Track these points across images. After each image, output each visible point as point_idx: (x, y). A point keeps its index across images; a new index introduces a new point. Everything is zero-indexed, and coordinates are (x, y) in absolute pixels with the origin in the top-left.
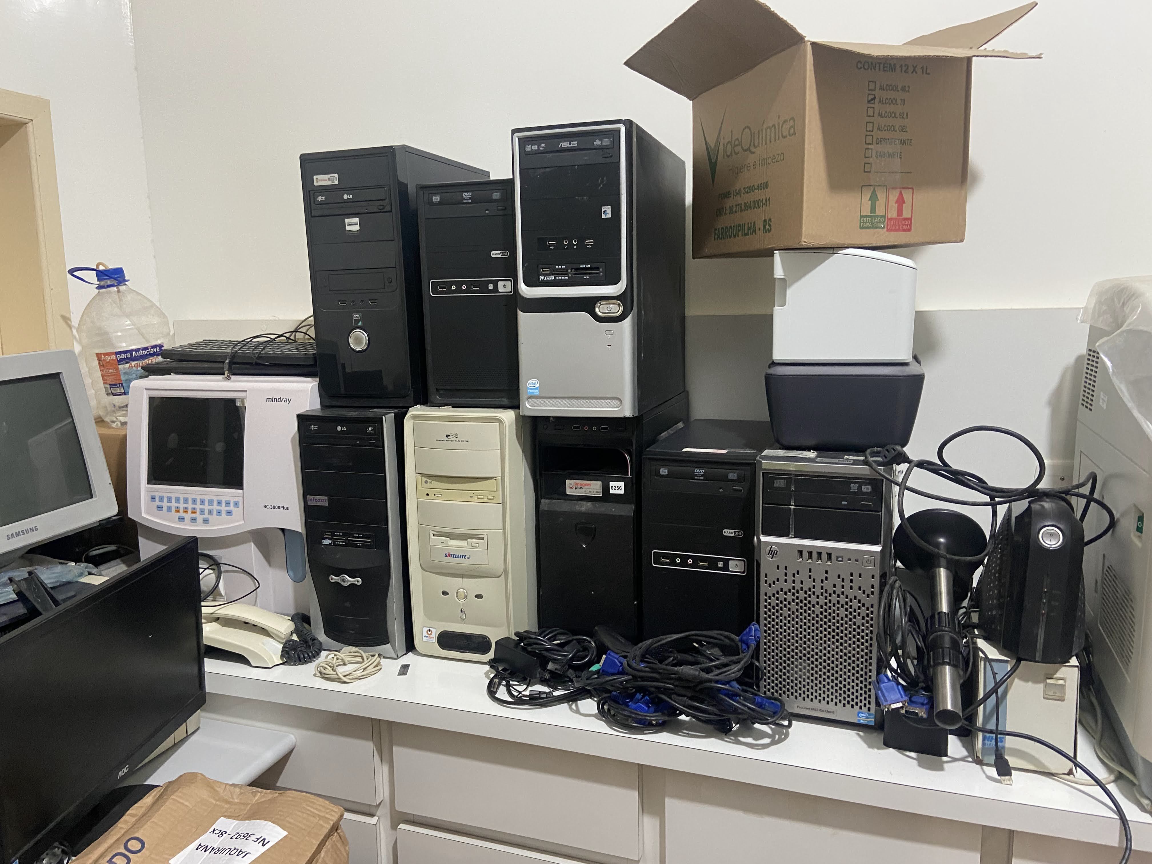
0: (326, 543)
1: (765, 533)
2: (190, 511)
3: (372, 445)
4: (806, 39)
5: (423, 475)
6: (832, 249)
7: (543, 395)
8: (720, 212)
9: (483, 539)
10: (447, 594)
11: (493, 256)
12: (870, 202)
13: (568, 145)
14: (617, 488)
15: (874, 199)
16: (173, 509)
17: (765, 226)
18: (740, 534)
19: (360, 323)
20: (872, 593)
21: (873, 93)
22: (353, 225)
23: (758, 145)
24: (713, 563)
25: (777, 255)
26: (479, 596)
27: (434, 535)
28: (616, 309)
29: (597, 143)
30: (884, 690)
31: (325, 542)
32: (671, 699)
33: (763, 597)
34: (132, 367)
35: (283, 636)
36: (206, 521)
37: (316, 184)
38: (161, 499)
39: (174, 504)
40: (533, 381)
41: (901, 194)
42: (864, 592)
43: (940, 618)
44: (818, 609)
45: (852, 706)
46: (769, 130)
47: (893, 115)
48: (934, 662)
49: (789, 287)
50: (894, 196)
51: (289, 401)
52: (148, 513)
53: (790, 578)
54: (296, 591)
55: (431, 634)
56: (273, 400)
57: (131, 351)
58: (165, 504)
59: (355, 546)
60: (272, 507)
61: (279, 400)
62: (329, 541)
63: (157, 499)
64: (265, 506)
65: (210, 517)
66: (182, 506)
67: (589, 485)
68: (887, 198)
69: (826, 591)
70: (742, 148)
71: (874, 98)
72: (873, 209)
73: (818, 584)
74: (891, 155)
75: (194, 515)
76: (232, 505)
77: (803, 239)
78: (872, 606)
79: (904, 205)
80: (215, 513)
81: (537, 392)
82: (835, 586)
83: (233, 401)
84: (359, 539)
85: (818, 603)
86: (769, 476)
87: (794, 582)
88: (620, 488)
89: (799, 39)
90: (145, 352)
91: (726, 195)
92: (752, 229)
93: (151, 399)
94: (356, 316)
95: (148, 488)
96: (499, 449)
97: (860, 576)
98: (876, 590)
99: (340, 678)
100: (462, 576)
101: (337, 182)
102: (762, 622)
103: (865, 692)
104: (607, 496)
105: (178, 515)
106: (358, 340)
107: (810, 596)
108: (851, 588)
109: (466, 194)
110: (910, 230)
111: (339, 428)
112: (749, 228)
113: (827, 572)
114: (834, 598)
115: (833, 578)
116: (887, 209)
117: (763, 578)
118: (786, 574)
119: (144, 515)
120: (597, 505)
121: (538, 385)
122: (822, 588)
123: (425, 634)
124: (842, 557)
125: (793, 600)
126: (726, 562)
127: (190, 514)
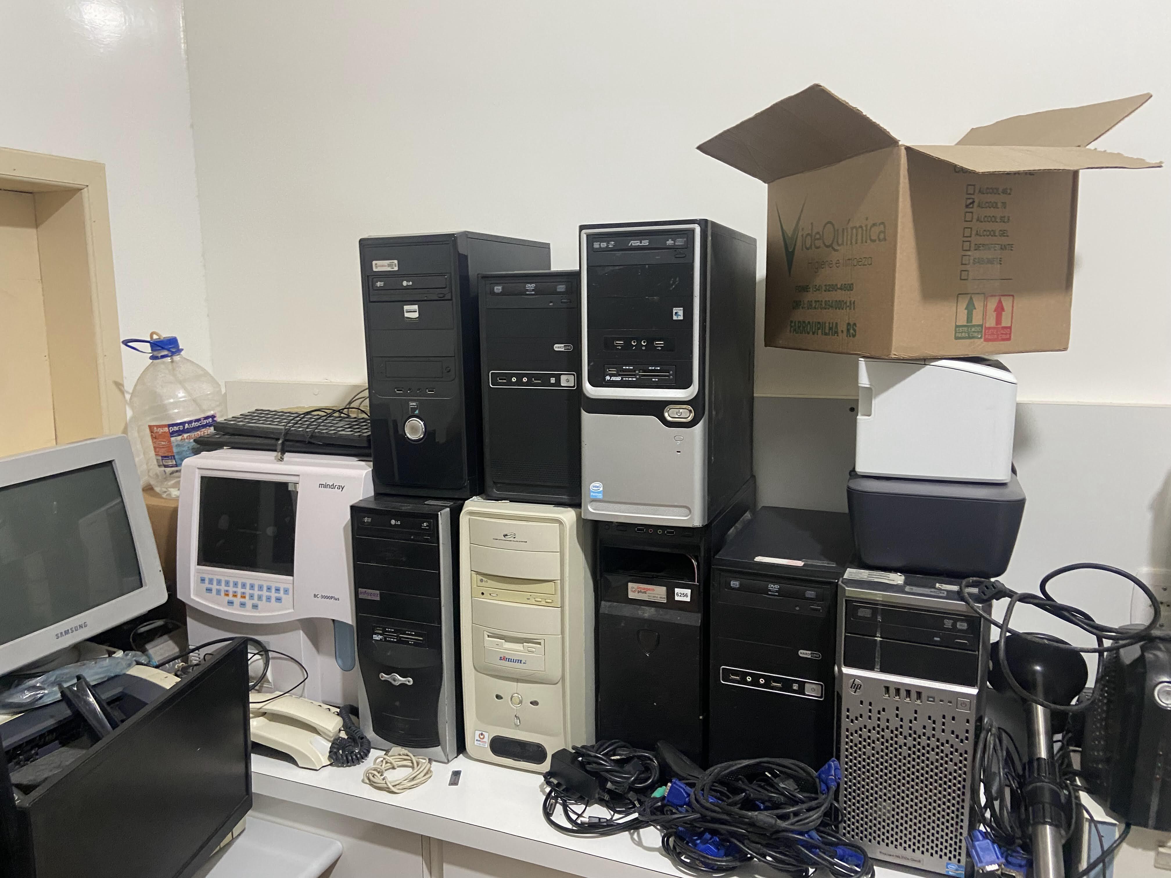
0: (377, 639)
1: (848, 665)
2: (239, 595)
3: (427, 541)
4: (900, 143)
5: (478, 573)
6: (925, 361)
7: (606, 499)
8: (797, 304)
9: (540, 644)
10: (501, 698)
11: (556, 349)
12: (966, 311)
13: (639, 244)
14: (683, 595)
15: (970, 308)
16: (223, 593)
17: (848, 330)
18: (818, 656)
19: (417, 412)
20: (967, 739)
21: (973, 197)
22: (412, 312)
23: (843, 244)
24: (787, 685)
25: (862, 364)
26: (535, 703)
27: (488, 636)
28: (686, 414)
29: (670, 242)
30: (978, 849)
31: (377, 637)
32: (743, 844)
33: (844, 733)
34: (184, 439)
35: (331, 735)
36: (255, 607)
37: (375, 269)
38: (211, 581)
39: (223, 587)
40: (597, 484)
41: (1000, 302)
42: (957, 737)
43: (1039, 765)
44: (905, 751)
45: (941, 857)
46: (854, 230)
47: (993, 219)
48: (1033, 820)
49: (875, 398)
50: (992, 304)
51: (342, 489)
52: (197, 595)
53: (875, 715)
54: (344, 679)
55: (483, 738)
56: (326, 486)
57: (183, 424)
58: (215, 587)
59: (407, 643)
60: (322, 597)
61: (333, 487)
62: (380, 637)
63: (207, 581)
64: (315, 595)
65: (259, 603)
66: (231, 589)
67: (653, 590)
68: (985, 306)
69: (915, 733)
70: (824, 243)
71: (973, 202)
72: (969, 318)
73: (906, 724)
74: (990, 261)
75: (243, 600)
76: (282, 591)
77: (893, 352)
78: (966, 752)
79: (1003, 313)
80: (264, 598)
81: (600, 496)
82: (924, 727)
83: (285, 485)
84: (411, 637)
85: (905, 744)
86: (852, 605)
87: (879, 719)
88: (686, 595)
89: (894, 142)
90: (197, 424)
91: (805, 289)
92: (833, 330)
93: (202, 478)
94: (413, 404)
95: (198, 569)
96: (559, 551)
97: (953, 719)
98: (971, 735)
99: (389, 788)
100: (518, 680)
101: (396, 269)
102: (843, 759)
103: (956, 843)
104: (671, 603)
105: (227, 598)
106: (414, 429)
107: (896, 736)
108: (943, 731)
109: (529, 285)
110: (1009, 339)
111: (393, 522)
112: (830, 329)
113: (916, 712)
114: (924, 741)
115: (923, 720)
116: (984, 317)
117: (844, 713)
118: (870, 711)
119: (192, 597)
120: (661, 612)
121: (601, 489)
122: (910, 728)
123: (477, 738)
124: (934, 698)
125: (878, 740)
126: (802, 685)
127: (239, 599)
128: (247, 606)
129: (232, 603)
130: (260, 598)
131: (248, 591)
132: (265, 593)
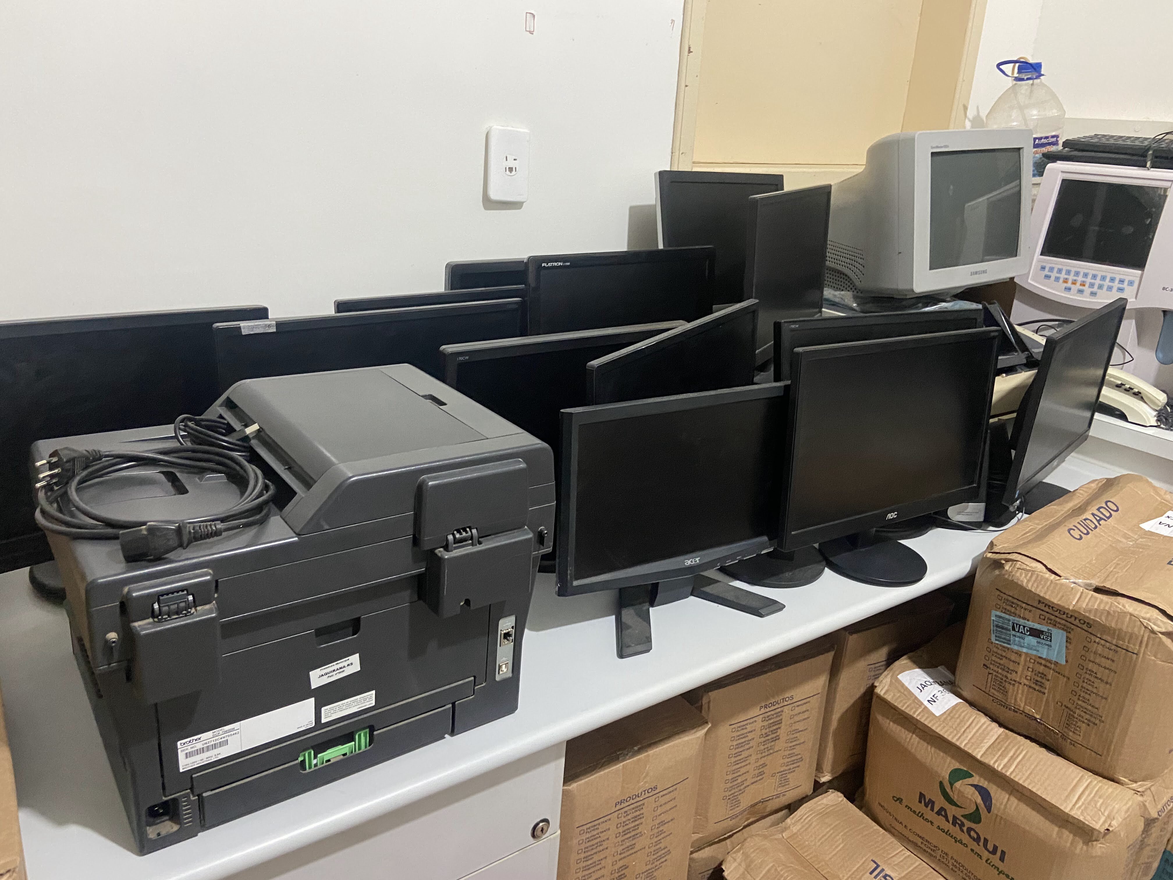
2: (1079, 283)
16: (1061, 280)
36: (1093, 294)
38: (1051, 269)
39: (1063, 276)
52: (1033, 280)
58: (1054, 275)
63: (1047, 269)
64: (1164, 288)
65: (1097, 291)
66: (1071, 278)
75: (1081, 288)
76: (1126, 283)
80: (1105, 288)
83: (1154, 189)
90: (1047, 141)
93: (1063, 181)
95: (1040, 258)
105: (1065, 285)
119: (1030, 281)
127: (1078, 286)
128: (1085, 293)
129: (1070, 289)
130: (1100, 287)
131: (1089, 280)
132: (1107, 283)
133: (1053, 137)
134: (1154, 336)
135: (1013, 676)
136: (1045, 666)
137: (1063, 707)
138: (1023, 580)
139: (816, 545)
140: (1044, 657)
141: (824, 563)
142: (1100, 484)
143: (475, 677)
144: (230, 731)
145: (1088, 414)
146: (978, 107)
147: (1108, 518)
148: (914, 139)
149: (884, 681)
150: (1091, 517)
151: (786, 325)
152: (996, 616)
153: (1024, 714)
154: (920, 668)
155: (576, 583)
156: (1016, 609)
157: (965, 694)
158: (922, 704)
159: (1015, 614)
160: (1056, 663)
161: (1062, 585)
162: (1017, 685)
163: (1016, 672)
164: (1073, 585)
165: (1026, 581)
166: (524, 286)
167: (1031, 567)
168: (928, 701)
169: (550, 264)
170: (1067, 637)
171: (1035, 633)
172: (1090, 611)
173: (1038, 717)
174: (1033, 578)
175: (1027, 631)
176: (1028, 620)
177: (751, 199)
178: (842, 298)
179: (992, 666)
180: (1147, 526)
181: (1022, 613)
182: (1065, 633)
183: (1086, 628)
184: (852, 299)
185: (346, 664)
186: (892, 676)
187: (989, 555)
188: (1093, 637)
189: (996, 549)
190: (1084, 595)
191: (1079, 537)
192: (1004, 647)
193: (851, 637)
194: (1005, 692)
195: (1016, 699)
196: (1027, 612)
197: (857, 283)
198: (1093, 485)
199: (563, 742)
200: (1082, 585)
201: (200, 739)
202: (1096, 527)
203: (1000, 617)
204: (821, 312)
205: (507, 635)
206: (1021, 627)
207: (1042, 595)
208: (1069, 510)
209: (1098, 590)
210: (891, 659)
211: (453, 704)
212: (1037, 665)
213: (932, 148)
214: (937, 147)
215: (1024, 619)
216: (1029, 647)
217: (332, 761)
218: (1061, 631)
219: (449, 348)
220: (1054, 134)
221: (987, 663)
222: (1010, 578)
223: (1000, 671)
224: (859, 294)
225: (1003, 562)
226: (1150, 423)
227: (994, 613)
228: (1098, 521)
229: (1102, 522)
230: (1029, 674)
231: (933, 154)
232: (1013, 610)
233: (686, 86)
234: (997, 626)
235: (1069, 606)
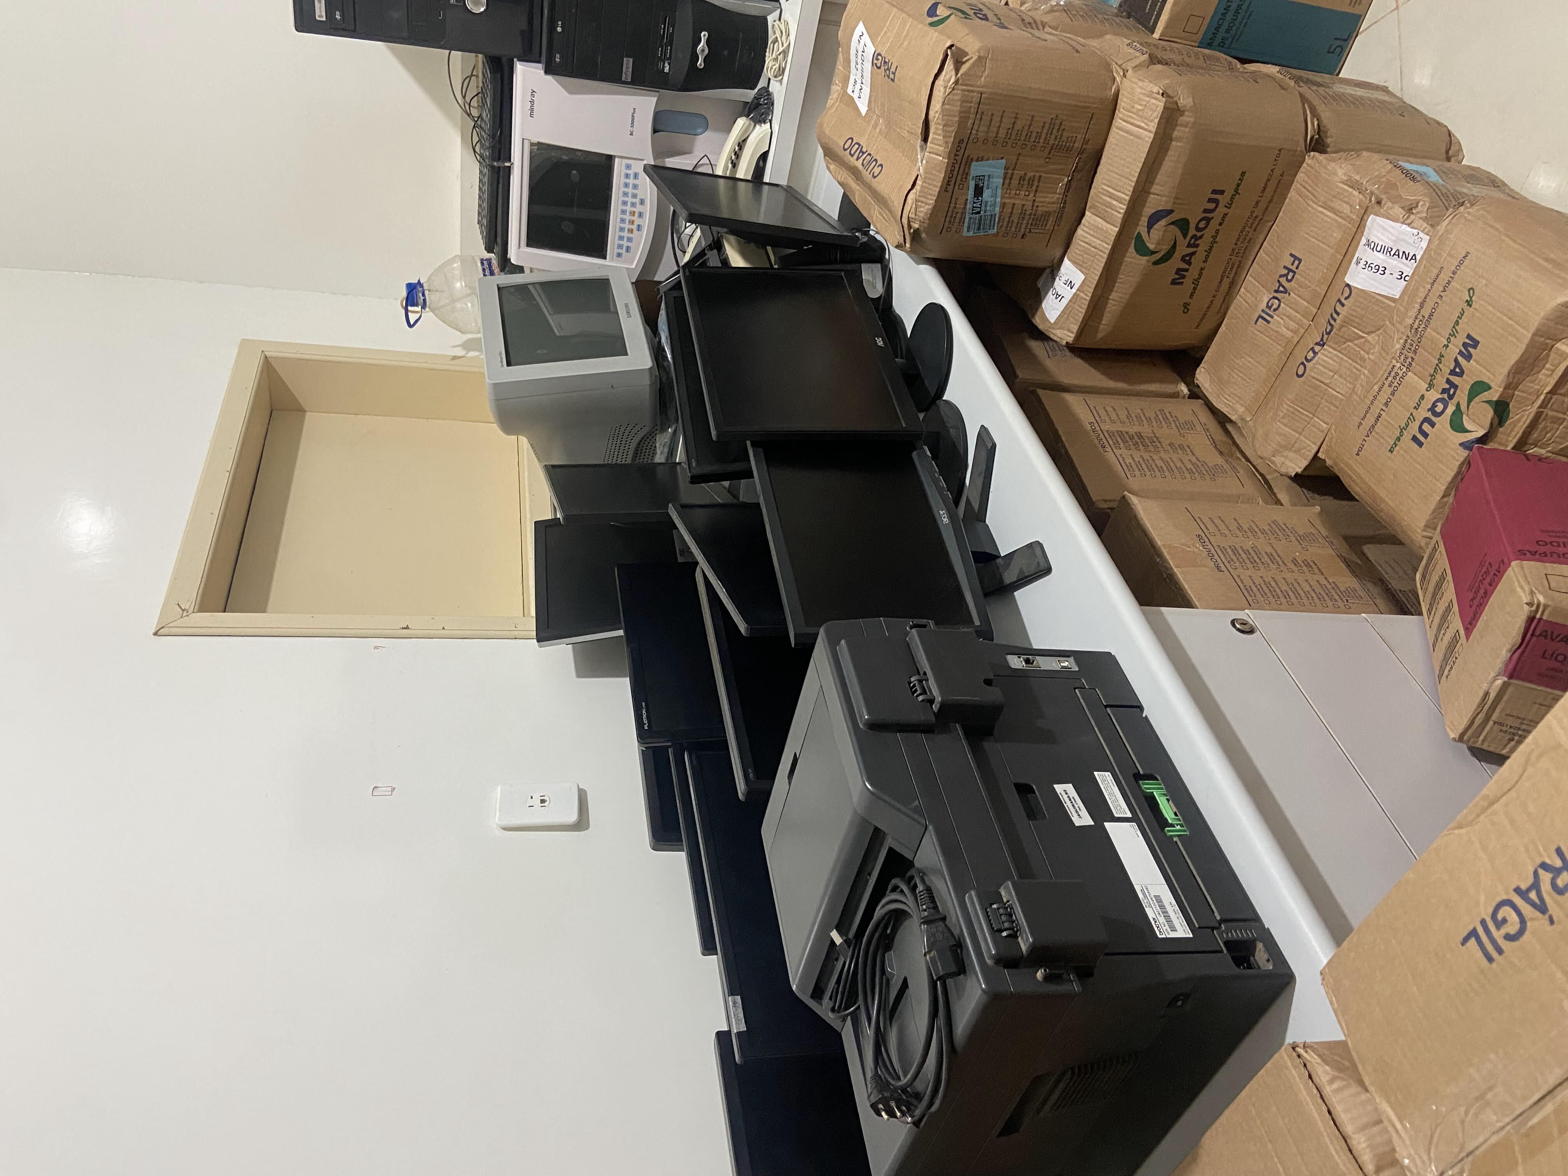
31: (667, 70)
35: (747, 125)
36: (642, 202)
37: (324, 19)
38: (620, 246)
39: (625, 234)
51: (534, 92)
52: (632, 262)
56: (532, 110)
58: (625, 243)
59: (672, 34)
60: (632, 126)
61: (532, 102)
62: (666, 64)
63: (620, 251)
64: (631, 134)
65: (639, 197)
66: (627, 226)
75: (637, 215)
76: (629, 172)
80: (635, 191)
83: (532, 156)
93: (528, 245)
95: (609, 259)
105: (635, 231)
111: (559, 29)
119: (633, 267)
127: (636, 218)
128: (641, 210)
129: (639, 226)
130: (634, 196)
131: (629, 208)
132: (630, 190)
133: (482, 264)
134: (680, 139)
135: (1028, 207)
136: (1011, 179)
137: (1050, 156)
138: (925, 209)
139: (921, 416)
140: (1001, 181)
141: (938, 402)
142: (830, 161)
143: (1075, 689)
144: (1144, 894)
145: (766, 188)
146: (453, 347)
147: (859, 145)
148: (495, 384)
149: (1060, 335)
150: (861, 160)
151: (692, 471)
152: (968, 231)
153: (1066, 194)
154: (1041, 303)
155: (977, 623)
156: (957, 213)
157: (1058, 254)
158: (1075, 293)
159: (964, 213)
160: (1006, 168)
161: (925, 172)
162: (1036, 204)
163: (1024, 205)
164: (924, 162)
165: (927, 207)
166: (670, 750)
167: (912, 203)
168: (1071, 288)
169: (645, 721)
170: (977, 160)
171: (979, 191)
172: (946, 143)
173: (1066, 179)
174: (923, 199)
175: (978, 199)
176: (967, 200)
177: (564, 522)
178: (664, 446)
179: (1023, 230)
180: (863, 109)
181: (960, 206)
182: (974, 163)
183: (964, 144)
184: (665, 434)
185: (1065, 797)
186: (1053, 328)
187: (908, 245)
188: (972, 137)
189: (902, 241)
190: (932, 151)
191: (880, 168)
192: (999, 221)
193: (1020, 376)
194: (1047, 214)
195: (1053, 203)
196: (958, 202)
197: (646, 430)
198: (832, 167)
199: (1142, 610)
200: (922, 154)
201: (1154, 919)
202: (869, 154)
203: (969, 228)
204: (679, 463)
205: (1027, 661)
206: (975, 205)
207: (938, 190)
208: (858, 184)
209: (925, 139)
210: (1042, 336)
211: (1106, 707)
212: (1012, 186)
213: (502, 366)
214: (502, 362)
215: (966, 204)
216: (995, 196)
217: (1175, 810)
218: (972, 167)
219: (741, 786)
220: (479, 264)
221: (1020, 235)
222: (927, 221)
223: (1025, 222)
224: (658, 427)
225: (912, 230)
226: (767, 129)
227: (965, 233)
228: (863, 153)
229: (864, 150)
230: (1022, 193)
231: (509, 364)
232: (959, 215)
233: (444, 628)
234: (979, 229)
235: (944, 162)
